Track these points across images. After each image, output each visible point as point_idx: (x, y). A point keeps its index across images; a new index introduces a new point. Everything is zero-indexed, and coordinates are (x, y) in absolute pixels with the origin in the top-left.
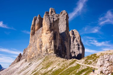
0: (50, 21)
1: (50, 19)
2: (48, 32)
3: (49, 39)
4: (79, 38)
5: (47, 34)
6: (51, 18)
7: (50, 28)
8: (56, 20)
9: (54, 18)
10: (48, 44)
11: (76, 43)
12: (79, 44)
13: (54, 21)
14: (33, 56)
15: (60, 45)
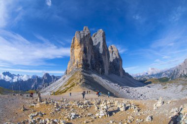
0: (80, 36)
2: (78, 47)
4: (116, 52)
5: (77, 49)
6: (82, 34)
8: (86, 35)
9: (84, 34)
13: (84, 36)
15: (92, 59)
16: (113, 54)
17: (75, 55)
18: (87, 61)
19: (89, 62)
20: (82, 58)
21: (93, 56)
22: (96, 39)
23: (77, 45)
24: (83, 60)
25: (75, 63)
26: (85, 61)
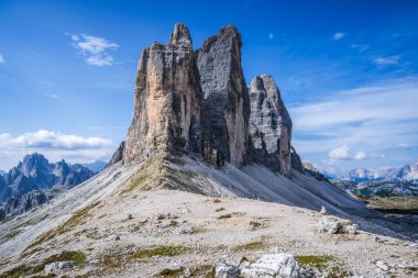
0: (164, 63)
1: (164, 58)
2: (158, 94)
3: (162, 113)
4: (274, 97)
5: (155, 97)
6: (169, 54)
7: (163, 82)
8: (181, 60)
9: (175, 55)
10: (158, 126)
11: (266, 111)
12: (276, 112)
13: (174, 62)
14: (134, 152)
15: (195, 125)
16: (264, 105)
17: (149, 114)
18: (180, 130)
19: (185, 135)
20: (166, 124)
21: (198, 117)
22: (210, 60)
23: (155, 86)
24: (170, 129)
25: (150, 136)
26: (174, 131)
